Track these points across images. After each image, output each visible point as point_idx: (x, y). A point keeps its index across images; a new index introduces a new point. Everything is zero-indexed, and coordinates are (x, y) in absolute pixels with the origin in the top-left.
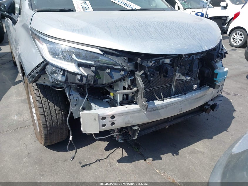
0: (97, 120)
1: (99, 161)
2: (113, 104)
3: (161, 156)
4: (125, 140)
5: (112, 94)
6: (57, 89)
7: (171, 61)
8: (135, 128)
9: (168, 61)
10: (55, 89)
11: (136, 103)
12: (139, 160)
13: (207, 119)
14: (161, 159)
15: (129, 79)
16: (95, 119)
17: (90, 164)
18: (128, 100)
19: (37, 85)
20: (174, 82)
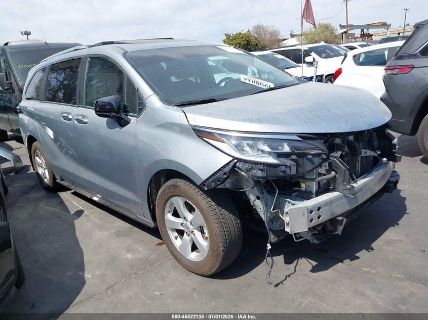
0: (306, 214)
1: (289, 276)
2: (307, 196)
3: (357, 255)
4: (321, 239)
5: (303, 185)
6: (241, 190)
7: (354, 138)
8: (340, 218)
9: (351, 138)
10: (239, 190)
11: (333, 190)
12: (337, 264)
13: (378, 206)
14: (358, 258)
15: (327, 163)
16: (304, 214)
17: (282, 282)
18: (324, 189)
19: (204, 193)
20: (358, 161)
